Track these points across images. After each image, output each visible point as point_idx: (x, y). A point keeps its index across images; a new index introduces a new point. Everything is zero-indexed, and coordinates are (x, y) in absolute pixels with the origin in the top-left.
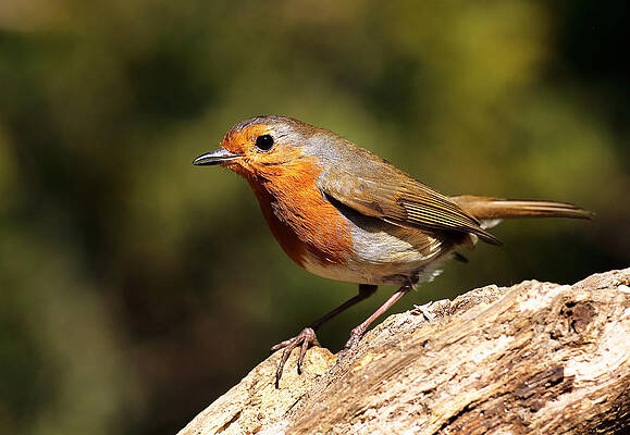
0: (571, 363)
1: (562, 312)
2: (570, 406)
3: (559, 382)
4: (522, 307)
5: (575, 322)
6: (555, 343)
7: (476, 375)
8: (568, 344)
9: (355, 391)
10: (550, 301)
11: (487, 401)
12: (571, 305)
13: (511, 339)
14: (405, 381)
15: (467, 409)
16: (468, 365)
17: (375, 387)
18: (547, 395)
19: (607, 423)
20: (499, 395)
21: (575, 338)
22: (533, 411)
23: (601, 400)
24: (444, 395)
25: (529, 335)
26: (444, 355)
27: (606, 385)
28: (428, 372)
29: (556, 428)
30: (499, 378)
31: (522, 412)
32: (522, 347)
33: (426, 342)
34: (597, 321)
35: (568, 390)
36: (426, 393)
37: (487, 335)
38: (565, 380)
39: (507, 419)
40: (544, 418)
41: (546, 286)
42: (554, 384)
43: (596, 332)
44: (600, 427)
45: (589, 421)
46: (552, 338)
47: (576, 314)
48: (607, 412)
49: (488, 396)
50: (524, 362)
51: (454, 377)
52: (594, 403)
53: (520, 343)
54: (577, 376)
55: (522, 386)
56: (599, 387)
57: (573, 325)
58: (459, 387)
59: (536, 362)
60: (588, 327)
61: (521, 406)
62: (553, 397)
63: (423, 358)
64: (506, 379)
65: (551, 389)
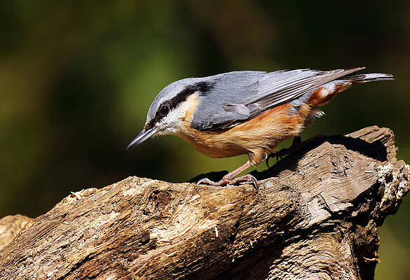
0: (155, 230)
1: (151, 197)
2: (153, 258)
3: (147, 242)
4: (125, 194)
5: (158, 203)
6: (146, 217)
7: (95, 236)
8: (153, 218)
9: (19, 245)
10: (143, 189)
11: (101, 253)
12: (157, 192)
13: (118, 214)
14: (50, 240)
15: (87, 259)
16: (91, 230)
17: (32, 244)
18: (140, 250)
19: (178, 269)
20: (109, 250)
21: (158, 214)
22: (131, 261)
23: (172, 254)
24: (74, 249)
25: (129, 212)
26: (75, 223)
27: (177, 244)
28: (65, 234)
29: (143, 272)
30: (108, 239)
31: (122, 261)
32: (124, 219)
33: (65, 215)
34: (172, 204)
35: (153, 247)
36: (63, 247)
37: (103, 211)
38: (151, 241)
39: (113, 265)
40: (136, 266)
41: (142, 180)
42: (144, 244)
43: (172, 210)
44: (174, 272)
45: (166, 268)
46: (144, 213)
47: (159, 198)
48: (177, 263)
49: (101, 250)
50: (125, 229)
51: (81, 238)
52: (168, 256)
53: (123, 216)
54: (158, 239)
55: (123, 244)
56: (172, 246)
57: (157, 206)
58: (84, 244)
59: (131, 229)
60: (166, 207)
61: (122, 257)
62: (144, 252)
63: (62, 225)
64: (113, 239)
65: (142, 247)
